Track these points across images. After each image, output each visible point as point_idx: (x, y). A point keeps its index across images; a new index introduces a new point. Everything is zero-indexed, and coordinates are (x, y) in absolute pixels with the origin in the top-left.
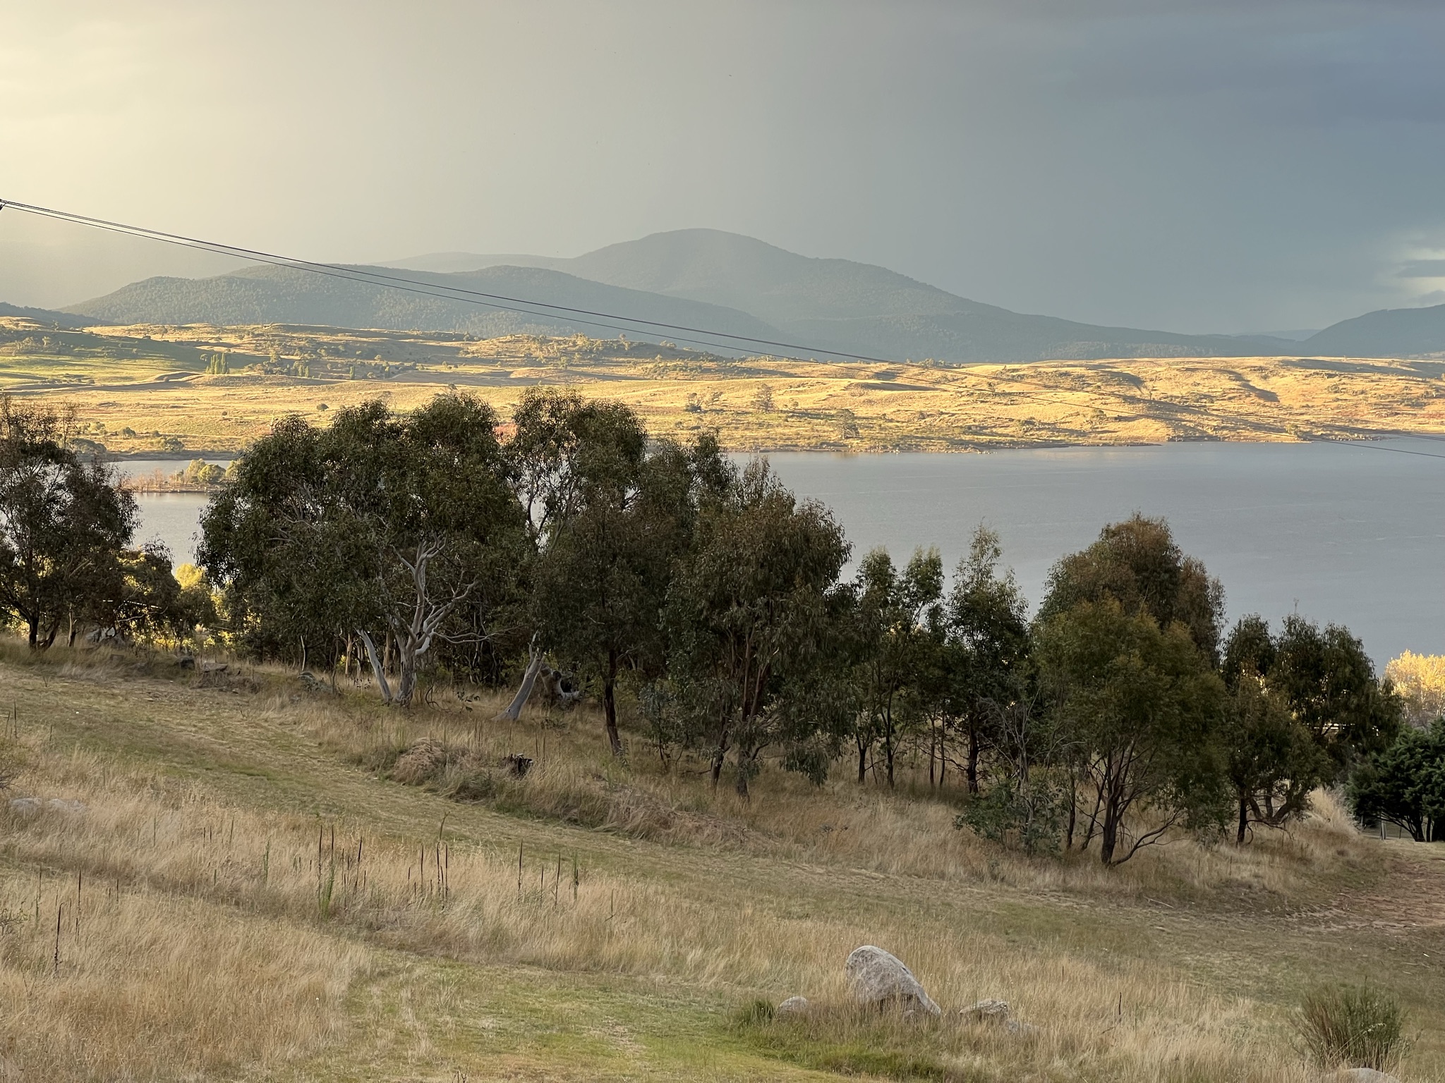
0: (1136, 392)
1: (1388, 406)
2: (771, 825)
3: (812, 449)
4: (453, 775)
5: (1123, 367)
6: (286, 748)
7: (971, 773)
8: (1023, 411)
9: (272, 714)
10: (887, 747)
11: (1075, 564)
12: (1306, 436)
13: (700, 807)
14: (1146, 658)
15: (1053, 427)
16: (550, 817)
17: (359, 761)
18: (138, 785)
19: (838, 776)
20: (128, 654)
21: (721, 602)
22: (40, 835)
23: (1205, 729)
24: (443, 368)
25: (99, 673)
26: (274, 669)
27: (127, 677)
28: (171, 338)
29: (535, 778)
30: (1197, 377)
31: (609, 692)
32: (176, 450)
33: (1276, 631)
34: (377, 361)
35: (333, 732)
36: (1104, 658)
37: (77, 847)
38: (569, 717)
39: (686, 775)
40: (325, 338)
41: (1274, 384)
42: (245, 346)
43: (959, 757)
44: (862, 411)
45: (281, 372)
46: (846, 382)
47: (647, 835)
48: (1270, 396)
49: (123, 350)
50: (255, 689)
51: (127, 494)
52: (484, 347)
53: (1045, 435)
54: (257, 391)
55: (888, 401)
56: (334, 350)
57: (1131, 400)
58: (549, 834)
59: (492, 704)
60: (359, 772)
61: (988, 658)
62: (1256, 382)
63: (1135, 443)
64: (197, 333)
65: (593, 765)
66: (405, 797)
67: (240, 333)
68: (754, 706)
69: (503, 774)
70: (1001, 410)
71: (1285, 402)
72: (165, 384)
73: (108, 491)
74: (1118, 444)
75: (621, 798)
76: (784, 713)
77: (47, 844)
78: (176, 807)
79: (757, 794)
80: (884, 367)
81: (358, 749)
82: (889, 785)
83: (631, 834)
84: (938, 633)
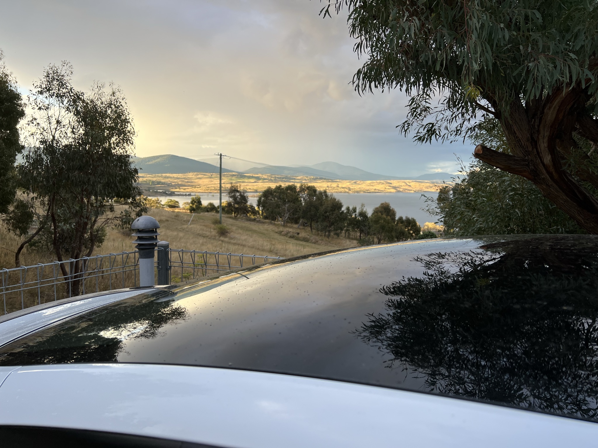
0: (391, 185)
1: (427, 188)
2: (332, 242)
3: (344, 193)
4: (289, 235)
5: (389, 181)
6: (267, 231)
7: (360, 236)
8: (374, 188)
9: (266, 226)
10: (349, 233)
11: (377, 208)
12: (415, 192)
13: (322, 240)
14: (384, 221)
15: (379, 190)
16: (302, 240)
17: (277, 233)
18: (247, 235)
19: (342, 236)
20: (247, 218)
21: (326, 212)
22: (234, 240)
23: (392, 231)
24: (293, 181)
25: (243, 220)
26: (267, 221)
27: (247, 221)
28: (256, 176)
29: (300, 235)
30: (400, 183)
31: (311, 224)
32: (256, 191)
33: (404, 218)
34: (284, 179)
35: (274, 229)
36: (378, 221)
37: (239, 242)
38: (306, 228)
39: (321, 236)
40: (277, 176)
41: (412, 184)
42: (266, 177)
43: (358, 234)
44: (351, 187)
45: (271, 181)
46: (349, 183)
47: (315, 243)
48: (410, 186)
49: (249, 177)
50: (264, 223)
51: (247, 197)
52: (299, 178)
53: (377, 191)
54: (267, 183)
55: (355, 186)
56: (278, 178)
57: (390, 186)
58: (301, 243)
59: (296, 226)
60: (277, 234)
61: (363, 221)
62: (408, 184)
63: (390, 192)
64: (259, 175)
65: (308, 234)
66: (283, 237)
67: (265, 175)
68: (330, 226)
69: (296, 235)
70: (371, 187)
71: (412, 186)
72: (255, 182)
73: (245, 196)
74: (388, 192)
75: (312, 238)
76: (334, 228)
77: (235, 241)
78: (252, 237)
79: (330, 239)
80: (355, 181)
81: (277, 231)
82: (349, 238)
83: (313, 243)
84: (356, 217)
